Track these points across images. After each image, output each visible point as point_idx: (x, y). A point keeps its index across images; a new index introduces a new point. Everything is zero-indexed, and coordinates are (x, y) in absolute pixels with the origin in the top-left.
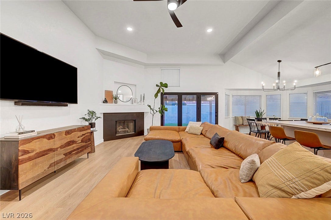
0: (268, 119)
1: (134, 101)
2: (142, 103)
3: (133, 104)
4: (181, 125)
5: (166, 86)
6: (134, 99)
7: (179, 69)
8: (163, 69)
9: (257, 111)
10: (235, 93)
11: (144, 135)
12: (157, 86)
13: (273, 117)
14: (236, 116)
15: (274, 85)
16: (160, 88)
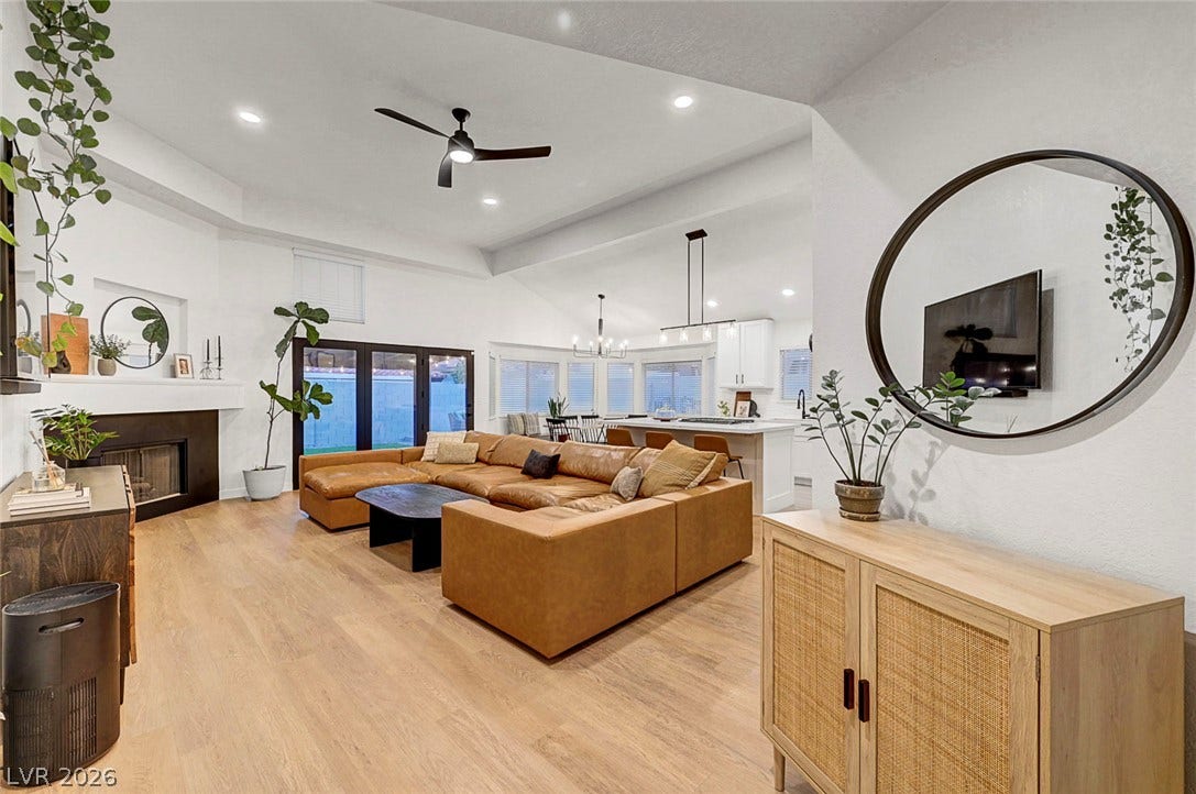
0: (579, 418)
1: (181, 367)
2: (214, 373)
3: (175, 377)
4: (369, 447)
5: (322, 317)
6: (178, 357)
7: (361, 264)
8: (301, 252)
9: (552, 401)
10: (507, 353)
11: (216, 497)
12: (280, 311)
13: (591, 414)
14: (510, 413)
15: (591, 343)
16: (296, 322)
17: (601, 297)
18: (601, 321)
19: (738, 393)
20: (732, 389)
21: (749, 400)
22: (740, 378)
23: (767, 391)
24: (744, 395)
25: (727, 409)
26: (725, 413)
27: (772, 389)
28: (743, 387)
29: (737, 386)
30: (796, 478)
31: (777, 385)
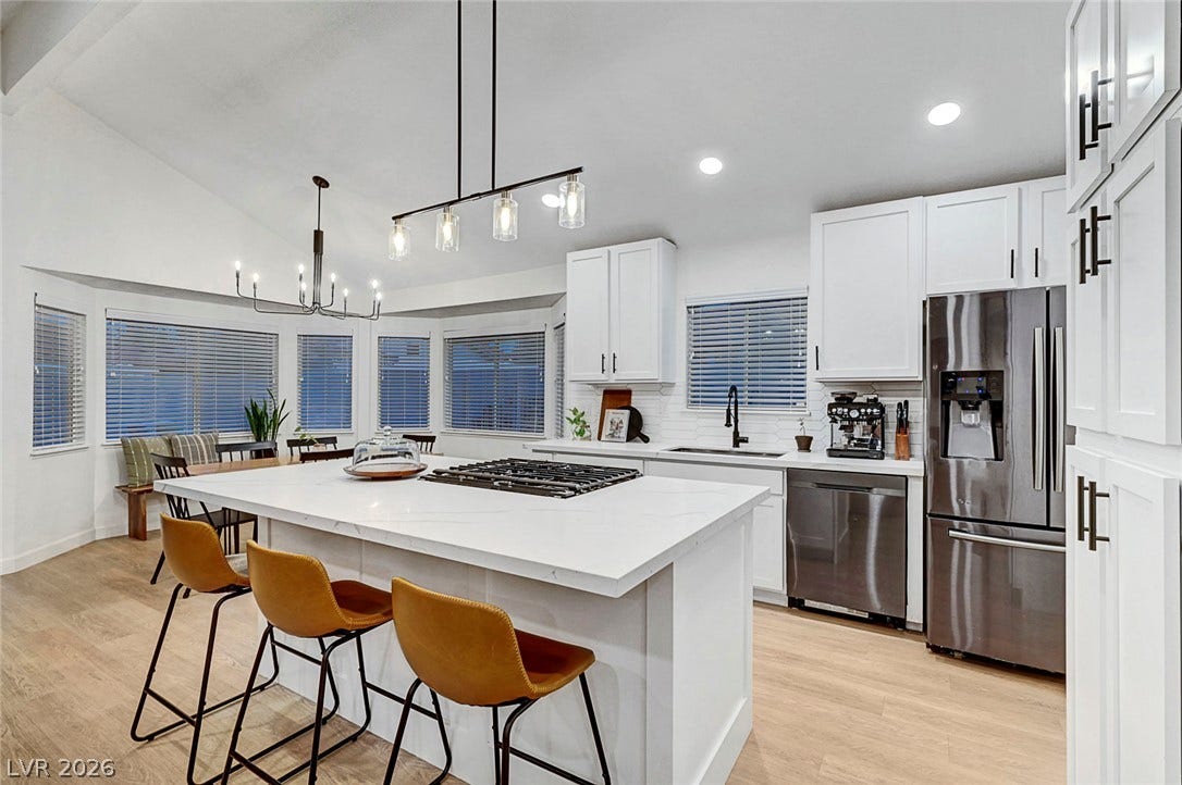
17: (321, 182)
18: (318, 235)
19: (606, 392)
20: (596, 385)
21: (628, 407)
22: (610, 362)
23: (661, 387)
24: (617, 397)
25: (585, 425)
26: (581, 433)
27: (673, 385)
28: (614, 379)
29: (602, 378)
30: (756, 590)
31: (680, 376)
